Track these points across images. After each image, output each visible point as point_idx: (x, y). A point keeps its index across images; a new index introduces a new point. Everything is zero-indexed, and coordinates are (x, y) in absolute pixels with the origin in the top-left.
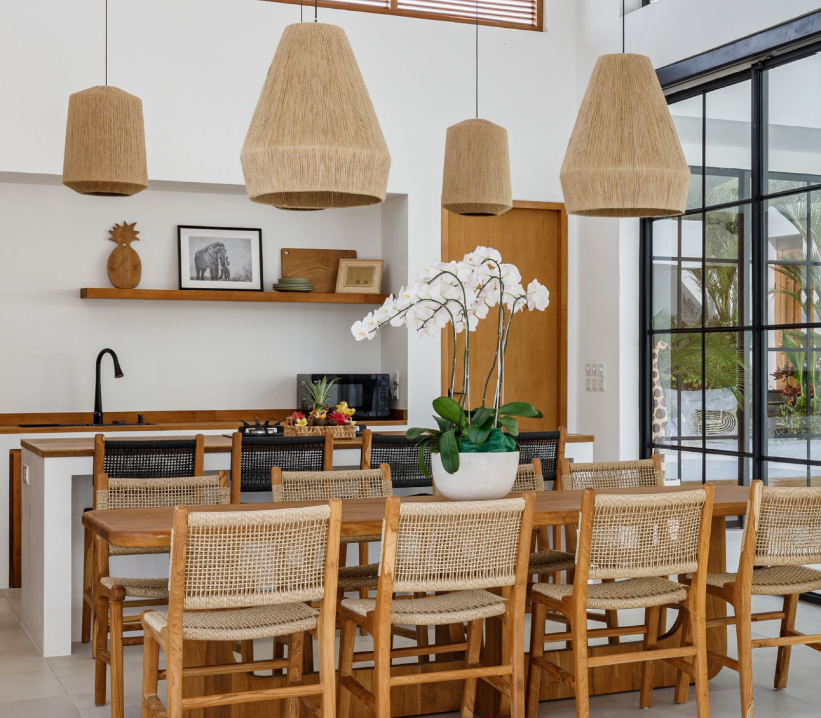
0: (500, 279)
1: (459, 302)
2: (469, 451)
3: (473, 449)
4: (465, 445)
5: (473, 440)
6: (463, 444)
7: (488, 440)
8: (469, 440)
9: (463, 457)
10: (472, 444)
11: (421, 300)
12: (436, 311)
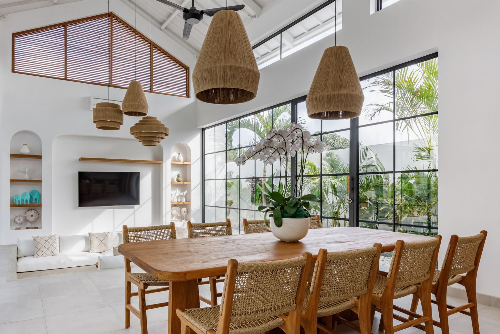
0: (302, 138)
1: (283, 149)
2: (287, 217)
3: (289, 216)
4: (286, 215)
5: (288, 212)
6: (284, 214)
7: (296, 212)
8: (286, 212)
9: (285, 220)
10: (288, 214)
11: (266, 147)
12: (273, 153)
